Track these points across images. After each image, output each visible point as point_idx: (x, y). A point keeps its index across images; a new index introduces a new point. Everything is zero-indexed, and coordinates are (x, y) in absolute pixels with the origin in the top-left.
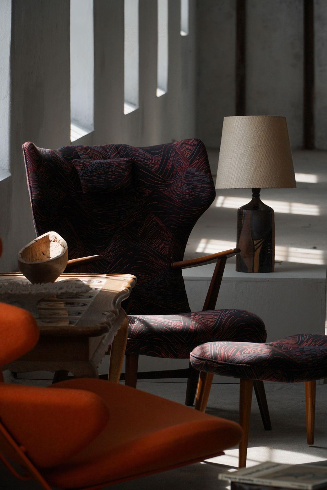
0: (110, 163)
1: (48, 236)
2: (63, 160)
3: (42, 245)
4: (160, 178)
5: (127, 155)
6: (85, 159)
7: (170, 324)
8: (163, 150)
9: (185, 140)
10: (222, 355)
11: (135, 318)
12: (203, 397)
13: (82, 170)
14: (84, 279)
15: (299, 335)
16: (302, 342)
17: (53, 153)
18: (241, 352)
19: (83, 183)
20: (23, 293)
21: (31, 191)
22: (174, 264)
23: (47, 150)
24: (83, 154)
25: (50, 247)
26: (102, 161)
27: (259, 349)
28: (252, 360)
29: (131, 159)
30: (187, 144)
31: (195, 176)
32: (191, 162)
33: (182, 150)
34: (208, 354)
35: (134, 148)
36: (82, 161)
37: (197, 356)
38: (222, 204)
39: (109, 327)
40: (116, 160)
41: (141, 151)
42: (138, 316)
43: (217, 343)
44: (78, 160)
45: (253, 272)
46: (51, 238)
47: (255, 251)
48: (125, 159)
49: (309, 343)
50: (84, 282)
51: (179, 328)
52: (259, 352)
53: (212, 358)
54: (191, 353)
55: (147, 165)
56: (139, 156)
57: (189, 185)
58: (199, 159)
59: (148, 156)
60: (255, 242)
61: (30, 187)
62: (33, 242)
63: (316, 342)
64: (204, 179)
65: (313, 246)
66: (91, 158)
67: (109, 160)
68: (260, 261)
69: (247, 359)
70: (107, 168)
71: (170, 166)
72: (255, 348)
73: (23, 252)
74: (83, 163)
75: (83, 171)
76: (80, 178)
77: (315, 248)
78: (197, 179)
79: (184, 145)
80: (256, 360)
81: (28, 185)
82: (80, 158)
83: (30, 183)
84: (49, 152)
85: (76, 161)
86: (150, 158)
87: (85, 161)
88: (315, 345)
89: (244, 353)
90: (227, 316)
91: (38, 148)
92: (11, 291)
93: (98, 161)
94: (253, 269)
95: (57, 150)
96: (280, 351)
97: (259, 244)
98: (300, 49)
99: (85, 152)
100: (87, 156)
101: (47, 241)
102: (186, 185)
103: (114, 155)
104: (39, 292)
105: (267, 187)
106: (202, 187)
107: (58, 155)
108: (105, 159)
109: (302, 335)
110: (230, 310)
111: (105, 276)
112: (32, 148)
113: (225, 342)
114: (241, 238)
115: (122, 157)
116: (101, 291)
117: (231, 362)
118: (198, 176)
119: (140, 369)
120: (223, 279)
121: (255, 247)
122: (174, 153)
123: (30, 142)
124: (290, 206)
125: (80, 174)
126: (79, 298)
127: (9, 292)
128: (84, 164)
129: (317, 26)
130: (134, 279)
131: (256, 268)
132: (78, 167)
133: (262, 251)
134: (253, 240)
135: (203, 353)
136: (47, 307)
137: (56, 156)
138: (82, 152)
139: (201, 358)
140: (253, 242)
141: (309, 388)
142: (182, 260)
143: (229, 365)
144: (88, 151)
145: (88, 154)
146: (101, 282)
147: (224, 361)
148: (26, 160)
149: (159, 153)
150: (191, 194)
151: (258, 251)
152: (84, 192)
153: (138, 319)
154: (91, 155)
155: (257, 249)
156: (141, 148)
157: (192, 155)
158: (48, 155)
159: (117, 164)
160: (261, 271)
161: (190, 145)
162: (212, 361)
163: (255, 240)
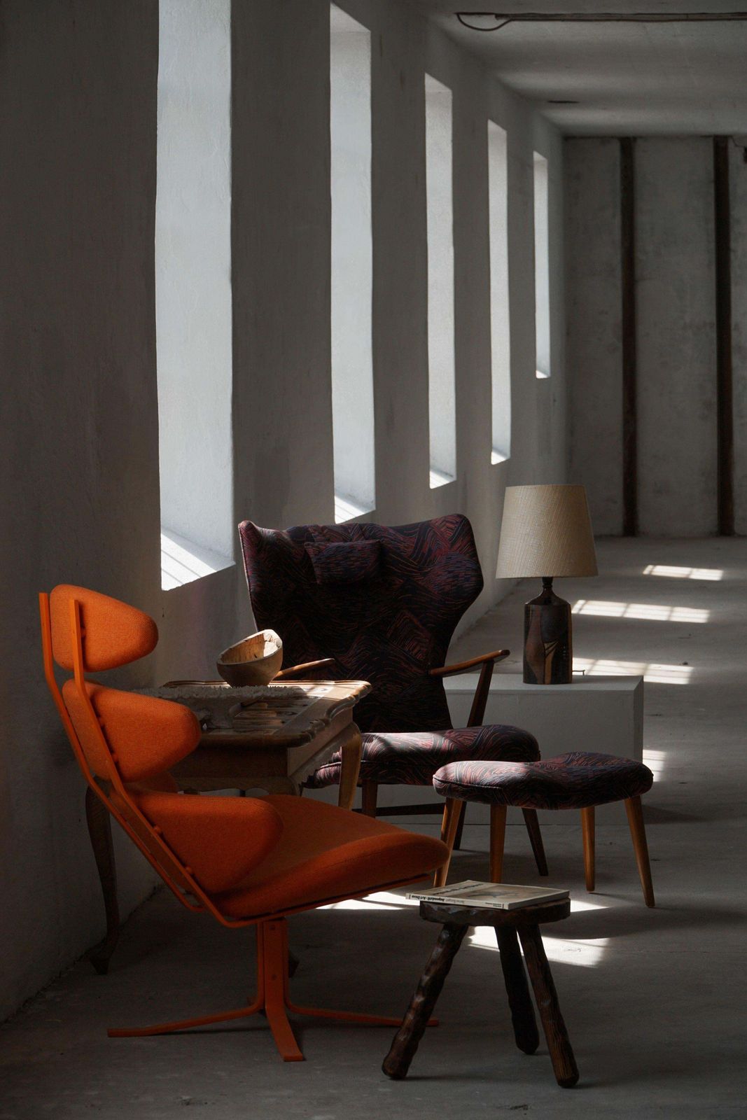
0: (352, 547)
1: (262, 635)
2: (291, 542)
3: (255, 645)
4: (413, 564)
5: (373, 537)
6: (321, 541)
7: (417, 743)
8: (418, 529)
9: (445, 517)
10: (468, 777)
11: (374, 736)
12: (449, 830)
13: (316, 555)
14: (305, 687)
15: (570, 754)
16: (572, 760)
17: (278, 535)
18: (491, 771)
19: (317, 571)
20: (211, 697)
21: (249, 581)
22: (432, 672)
23: (271, 530)
24: (318, 536)
25: (264, 648)
26: (341, 544)
27: (514, 768)
28: (504, 781)
29: (379, 542)
30: (448, 522)
31: (457, 562)
32: (453, 545)
33: (442, 530)
34: (452, 775)
35: (383, 528)
36: (316, 544)
37: (440, 779)
38: (580, 609)
39: (311, 736)
40: (360, 543)
41: (391, 531)
42: (377, 734)
43: (465, 762)
44: (312, 543)
45: (544, 683)
46: (266, 638)
47: (545, 656)
48: (371, 542)
49: (580, 762)
50: (304, 690)
51: (428, 747)
52: (513, 772)
53: (457, 781)
54: (434, 776)
55: (399, 549)
56: (387, 538)
57: (450, 572)
58: (462, 540)
59: (400, 537)
60: (546, 646)
61: (248, 576)
62: (242, 641)
63: (588, 761)
64: (468, 565)
65: (683, 662)
66: (328, 540)
67: (351, 543)
68: (552, 669)
69: (498, 781)
70: (349, 552)
71: (427, 550)
72: (509, 768)
73: (226, 653)
74: (317, 547)
75: (317, 557)
76: (314, 565)
77: (685, 664)
78: (459, 566)
79: (444, 523)
80: (508, 781)
81: (246, 574)
82: (314, 541)
83: (247, 572)
84: (275, 533)
85: (308, 545)
86: (402, 539)
87: (319, 544)
88: (587, 764)
89: (494, 773)
90: (490, 733)
91: (259, 528)
92: (197, 695)
93: (336, 544)
94: (544, 679)
95: (284, 531)
96: (540, 771)
97: (551, 649)
98: (712, 395)
99: (321, 533)
100: (323, 538)
101: (261, 641)
102: (446, 573)
103: (357, 536)
104: (229, 695)
105: (559, 575)
106: (466, 575)
107: (286, 537)
108: (345, 541)
109: (575, 754)
110: (495, 726)
111: (333, 683)
112: (250, 528)
113: (475, 762)
114: (529, 639)
115: (367, 539)
116: (321, 700)
117: (478, 784)
118: (460, 562)
119: (380, 804)
120: (489, 692)
121: (546, 651)
122: (431, 534)
123: (248, 521)
124: (672, 611)
125: (313, 560)
126: (291, 707)
127: (194, 695)
128: (319, 548)
129: (736, 361)
130: (367, 686)
131: (548, 679)
132: (311, 551)
133: (554, 657)
134: (543, 643)
135: (446, 775)
136: (247, 716)
137: (283, 538)
138: (317, 533)
139: (444, 781)
140: (544, 647)
141: (586, 819)
142: (443, 666)
143: (477, 788)
144: (325, 531)
145: (324, 536)
146: (325, 690)
147: (470, 783)
148: (243, 544)
149: (414, 533)
150: (453, 583)
151: (550, 659)
152: (318, 582)
153: (377, 737)
154: (328, 536)
155: (548, 654)
156: (391, 528)
157: (454, 535)
158: (273, 538)
159: (360, 548)
160: (554, 682)
161: (452, 523)
162: (457, 784)
163: (546, 642)
